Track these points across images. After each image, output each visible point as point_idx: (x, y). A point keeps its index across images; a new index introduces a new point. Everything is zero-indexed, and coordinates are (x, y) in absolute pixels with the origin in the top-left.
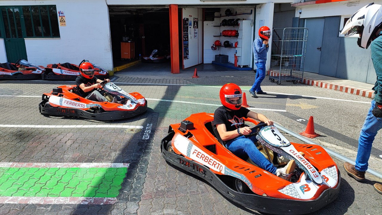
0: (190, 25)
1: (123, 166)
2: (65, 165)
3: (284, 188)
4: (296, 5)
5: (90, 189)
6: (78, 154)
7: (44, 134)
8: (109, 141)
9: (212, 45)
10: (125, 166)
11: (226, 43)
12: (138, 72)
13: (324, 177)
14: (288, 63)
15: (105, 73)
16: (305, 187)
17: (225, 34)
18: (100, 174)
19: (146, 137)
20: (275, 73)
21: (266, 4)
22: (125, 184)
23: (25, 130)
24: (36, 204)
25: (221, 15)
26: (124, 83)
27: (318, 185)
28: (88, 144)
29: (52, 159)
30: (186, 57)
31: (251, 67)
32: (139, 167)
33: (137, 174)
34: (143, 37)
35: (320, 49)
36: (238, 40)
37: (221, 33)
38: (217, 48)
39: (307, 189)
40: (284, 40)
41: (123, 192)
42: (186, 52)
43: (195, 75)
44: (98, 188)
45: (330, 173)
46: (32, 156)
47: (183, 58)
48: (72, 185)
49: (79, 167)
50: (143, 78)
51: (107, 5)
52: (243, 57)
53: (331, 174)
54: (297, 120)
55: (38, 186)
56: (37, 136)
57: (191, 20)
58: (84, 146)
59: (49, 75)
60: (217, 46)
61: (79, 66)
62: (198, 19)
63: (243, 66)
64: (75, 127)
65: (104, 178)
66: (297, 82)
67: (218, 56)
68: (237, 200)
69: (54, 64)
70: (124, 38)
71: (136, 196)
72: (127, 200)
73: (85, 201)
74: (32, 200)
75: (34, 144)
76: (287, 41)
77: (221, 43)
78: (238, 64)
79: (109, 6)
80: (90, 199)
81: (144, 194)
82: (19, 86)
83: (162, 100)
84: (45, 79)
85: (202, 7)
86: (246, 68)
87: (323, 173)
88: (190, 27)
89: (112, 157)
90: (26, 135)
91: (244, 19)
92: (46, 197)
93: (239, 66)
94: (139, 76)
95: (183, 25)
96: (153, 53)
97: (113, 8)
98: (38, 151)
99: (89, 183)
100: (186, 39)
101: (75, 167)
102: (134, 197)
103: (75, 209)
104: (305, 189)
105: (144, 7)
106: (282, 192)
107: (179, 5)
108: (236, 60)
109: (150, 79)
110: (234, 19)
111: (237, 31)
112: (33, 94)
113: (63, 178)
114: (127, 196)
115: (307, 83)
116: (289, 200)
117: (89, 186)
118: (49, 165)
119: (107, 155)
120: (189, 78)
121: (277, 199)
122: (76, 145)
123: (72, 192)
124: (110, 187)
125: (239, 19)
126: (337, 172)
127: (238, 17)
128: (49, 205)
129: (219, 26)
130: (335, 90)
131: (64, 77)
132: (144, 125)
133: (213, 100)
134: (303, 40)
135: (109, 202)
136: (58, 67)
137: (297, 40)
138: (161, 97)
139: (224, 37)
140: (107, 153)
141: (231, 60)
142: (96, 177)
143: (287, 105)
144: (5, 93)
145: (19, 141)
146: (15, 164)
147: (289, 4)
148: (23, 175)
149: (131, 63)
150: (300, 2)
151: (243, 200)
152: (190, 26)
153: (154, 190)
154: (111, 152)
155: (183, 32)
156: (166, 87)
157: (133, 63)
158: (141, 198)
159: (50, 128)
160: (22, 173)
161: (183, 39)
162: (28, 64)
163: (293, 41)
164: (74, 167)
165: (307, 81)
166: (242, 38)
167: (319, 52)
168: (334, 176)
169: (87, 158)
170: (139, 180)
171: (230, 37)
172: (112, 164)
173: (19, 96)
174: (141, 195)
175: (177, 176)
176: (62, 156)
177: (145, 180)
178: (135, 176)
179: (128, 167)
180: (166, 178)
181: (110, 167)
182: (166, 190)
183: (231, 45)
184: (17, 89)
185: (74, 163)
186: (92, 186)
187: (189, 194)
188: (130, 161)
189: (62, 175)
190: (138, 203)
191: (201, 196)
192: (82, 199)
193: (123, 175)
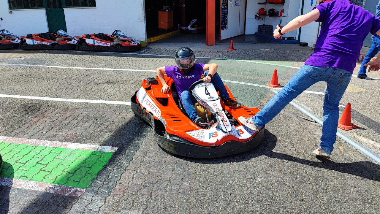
1: (109, 150)
2: (53, 144)
5: (64, 173)
6: (72, 133)
7: (51, 107)
8: (108, 119)
9: (256, 14)
11: (271, 12)
12: (171, 43)
15: (136, 44)
17: (270, 1)
22: (102, 172)
24: (4, 186)
26: (153, 55)
28: (86, 122)
29: (45, 136)
30: (224, 27)
32: (126, 153)
33: (121, 161)
34: (183, 6)
36: (284, 8)
38: (261, 17)
41: (96, 182)
43: (231, 47)
44: (72, 175)
46: (29, 130)
47: (220, 28)
48: (49, 167)
49: (66, 147)
50: (174, 50)
56: (43, 110)
58: (82, 123)
59: (82, 46)
60: (261, 14)
61: (112, 36)
63: (288, 38)
64: (84, 102)
65: (84, 163)
67: (262, 27)
71: (107, 189)
72: (96, 193)
73: (52, 188)
75: (37, 118)
77: (265, 11)
80: (59, 186)
81: (117, 187)
84: (79, 49)
86: (291, 40)
89: (104, 139)
90: (34, 108)
92: (18, 180)
93: (284, 38)
96: (192, 23)
98: (37, 126)
99: (67, 167)
100: (224, 7)
101: (62, 147)
102: (104, 190)
103: (38, 197)
112: (62, 65)
113: (44, 159)
114: (98, 188)
117: (65, 170)
118: (39, 142)
119: (100, 136)
120: (224, 51)
122: (75, 122)
123: (45, 176)
124: (86, 174)
128: (16, 188)
131: (96, 47)
133: (242, 76)
135: (76, 193)
136: (91, 38)
139: (269, 4)
140: (101, 134)
142: (77, 160)
144: (37, 63)
146: (9, 139)
148: (9, 152)
149: (168, 34)
153: (130, 183)
154: (105, 133)
157: (170, 33)
158: (112, 192)
159: (60, 101)
161: (221, 7)
166: (289, 4)
169: (78, 137)
170: (120, 169)
171: (276, 4)
172: (99, 147)
173: (49, 66)
174: (113, 188)
175: (163, 168)
176: (56, 133)
177: (125, 170)
178: (117, 164)
179: (114, 152)
180: (150, 170)
181: (96, 151)
182: (143, 185)
183: (277, 14)
184: (50, 60)
185: (63, 142)
186: (67, 172)
187: (167, 193)
188: (121, 145)
189: (45, 155)
190: (106, 198)
191: (180, 197)
192: (50, 185)
193: (105, 160)
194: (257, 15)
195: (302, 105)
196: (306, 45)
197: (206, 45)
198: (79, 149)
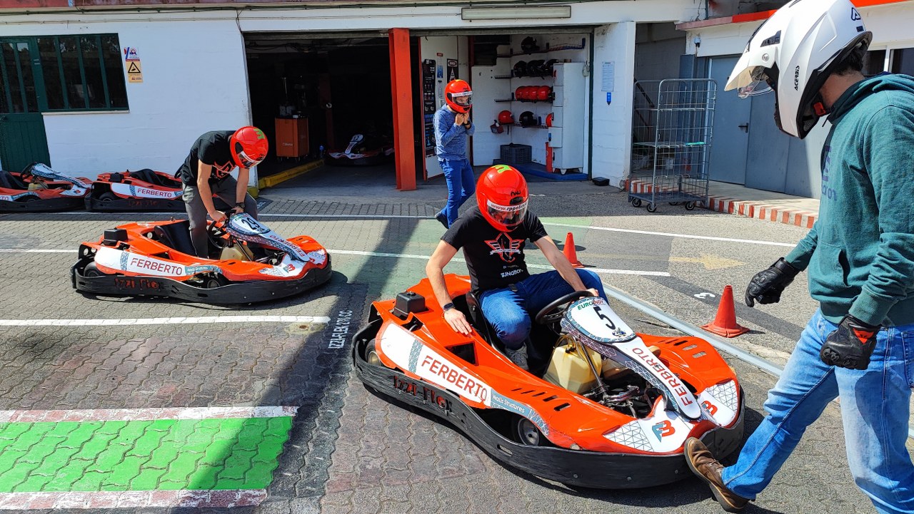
0: (438, 77)
1: (283, 414)
2: (142, 415)
3: (618, 431)
4: (688, 26)
5: (201, 469)
6: (173, 388)
7: (90, 341)
8: (247, 354)
9: (493, 122)
10: (287, 413)
11: (526, 118)
12: (316, 189)
13: (707, 405)
14: (672, 161)
16: (665, 426)
17: (522, 95)
18: (227, 434)
19: (336, 343)
20: (642, 186)
21: (618, 26)
22: (286, 455)
23: (45, 331)
24: (72, 509)
25: (511, 50)
26: (283, 215)
27: (692, 420)
28: (197, 363)
29: (111, 399)
31: (586, 171)
32: (321, 415)
33: (317, 430)
34: (329, 106)
35: (747, 127)
36: (554, 110)
37: (513, 94)
38: (505, 129)
39: (668, 431)
40: (661, 107)
41: (281, 475)
42: (430, 140)
44: (221, 468)
45: (721, 395)
46: (63, 393)
47: (424, 153)
48: (158, 460)
49: (175, 417)
50: (328, 202)
51: (240, 33)
52: (565, 150)
53: (724, 398)
54: (696, 295)
55: (77, 466)
56: (73, 346)
57: (442, 64)
58: (188, 366)
59: (102, 200)
60: (503, 123)
61: (176, 176)
62: (457, 61)
63: (568, 170)
64: (166, 323)
65: (235, 444)
66: (694, 205)
67: (507, 148)
68: (517, 461)
69: (113, 171)
70: (282, 108)
71: (313, 484)
72: (292, 494)
73: (190, 498)
74: (62, 498)
75: (67, 366)
76: (668, 111)
77: (513, 117)
78: (555, 165)
79: (246, 35)
80: (203, 493)
81: (333, 478)
82: (32, 228)
83: (375, 254)
84: (94, 208)
85: (467, 33)
86: (573, 173)
87: (704, 396)
88: (440, 82)
89: (256, 393)
90: (47, 344)
91: (565, 61)
92: (95, 492)
93: (558, 171)
94: (321, 197)
95: (423, 76)
96: (353, 143)
97: (255, 38)
98: (77, 382)
99: (201, 455)
100: (429, 109)
101: (167, 418)
102: (307, 488)
104: (664, 432)
105: (328, 35)
106: (613, 440)
107: (411, 31)
108: (551, 156)
109: (347, 204)
110: (544, 61)
111: (552, 89)
112: (63, 246)
113: (136, 445)
114: (292, 486)
115: (717, 207)
116: (628, 454)
117: (199, 462)
118: (102, 415)
119: (243, 388)
120: (439, 201)
121: (600, 454)
122: (169, 365)
123: (160, 478)
124: (251, 463)
125: (554, 61)
126: (736, 393)
127: (554, 55)
128: (103, 510)
129: (509, 78)
130: (783, 222)
131: (138, 203)
132: (333, 314)
134: (705, 106)
135: (249, 499)
136: (123, 181)
137: (693, 106)
138: (373, 247)
139: (520, 102)
140: (243, 384)
141: (539, 156)
142: (218, 440)
143: (671, 260)
145: (29, 358)
146: (22, 414)
147: (671, 25)
148: (41, 440)
149: (301, 168)
150: (696, 20)
151: (531, 461)
152: (440, 79)
153: (357, 468)
154: (253, 381)
155: (422, 92)
156: (385, 223)
157: (305, 167)
158: (326, 488)
159: (104, 326)
160: (38, 435)
161: (424, 109)
162: (51, 174)
163: (681, 109)
164: (164, 419)
165: (717, 202)
166: (563, 103)
167: (743, 135)
168: (730, 402)
169: (195, 396)
170: (321, 446)
171: (535, 102)
172: (255, 410)
173: (31, 251)
174: (325, 482)
175: (411, 434)
176: (134, 393)
177: (334, 446)
178: (310, 437)
179: (294, 415)
180: (386, 441)
181: (250, 417)
182: (385, 467)
183: (538, 122)
184: (26, 235)
185: (164, 409)
186: (206, 464)
187: (440, 477)
188: (300, 400)
189: (135, 438)
190: (319, 500)
191: (469, 481)
192: (182, 494)
193: (282, 434)
194: (495, 125)
195: (635, 297)
196: (605, 182)
197: (397, 190)
198: (208, 419)
